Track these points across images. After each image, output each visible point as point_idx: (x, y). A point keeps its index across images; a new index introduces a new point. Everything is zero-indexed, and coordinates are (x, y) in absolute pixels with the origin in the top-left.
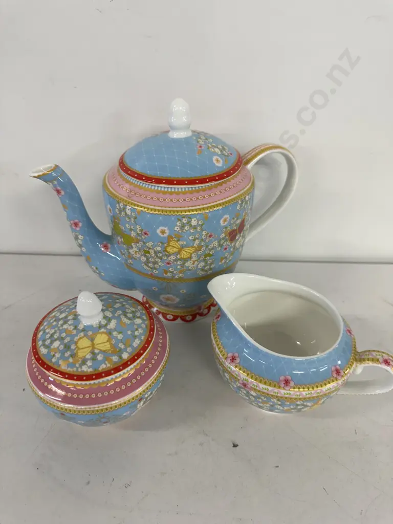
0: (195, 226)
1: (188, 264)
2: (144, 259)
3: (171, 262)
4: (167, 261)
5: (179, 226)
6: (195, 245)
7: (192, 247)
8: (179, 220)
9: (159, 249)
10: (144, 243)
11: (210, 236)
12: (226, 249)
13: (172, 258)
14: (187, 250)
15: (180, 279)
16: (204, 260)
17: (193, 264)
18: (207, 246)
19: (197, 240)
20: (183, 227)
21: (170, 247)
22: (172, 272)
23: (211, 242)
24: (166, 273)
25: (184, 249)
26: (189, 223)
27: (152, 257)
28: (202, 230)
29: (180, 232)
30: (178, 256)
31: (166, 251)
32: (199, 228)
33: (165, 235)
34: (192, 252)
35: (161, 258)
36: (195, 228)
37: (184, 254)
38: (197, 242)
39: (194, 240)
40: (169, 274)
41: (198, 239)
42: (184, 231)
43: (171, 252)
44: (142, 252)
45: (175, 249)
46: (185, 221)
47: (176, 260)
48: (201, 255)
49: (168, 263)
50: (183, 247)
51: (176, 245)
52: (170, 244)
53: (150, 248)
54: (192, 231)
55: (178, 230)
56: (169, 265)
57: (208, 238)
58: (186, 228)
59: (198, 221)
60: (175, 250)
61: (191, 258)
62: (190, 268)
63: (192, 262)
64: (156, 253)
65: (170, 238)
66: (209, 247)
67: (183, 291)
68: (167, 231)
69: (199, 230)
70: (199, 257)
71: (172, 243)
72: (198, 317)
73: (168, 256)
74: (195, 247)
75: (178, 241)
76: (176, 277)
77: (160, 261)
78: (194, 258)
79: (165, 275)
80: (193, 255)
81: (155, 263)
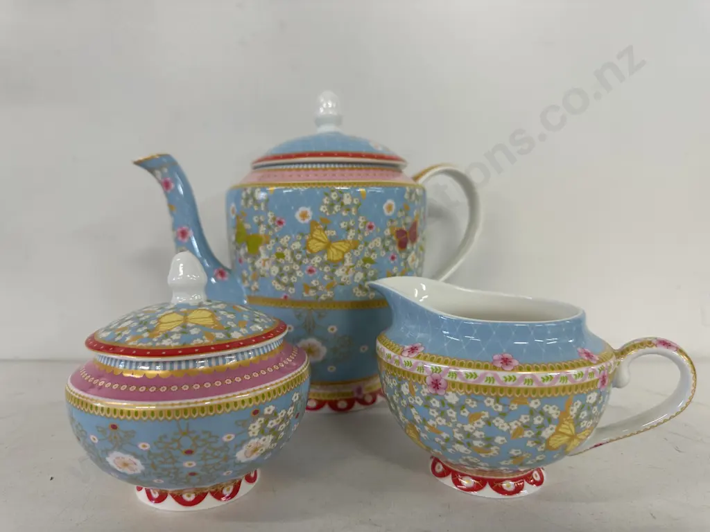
0: (348, 205)
1: (339, 272)
2: (275, 270)
3: (314, 269)
4: (308, 268)
5: (326, 205)
6: (349, 238)
7: (344, 241)
8: (327, 195)
9: (297, 245)
10: (277, 240)
11: (370, 227)
12: (393, 258)
13: (317, 260)
14: (337, 245)
15: (329, 301)
16: (364, 270)
17: (347, 272)
18: (366, 244)
19: (351, 231)
20: (331, 206)
21: (314, 241)
22: (315, 288)
23: (371, 238)
24: (307, 293)
25: (333, 244)
26: (340, 199)
27: (287, 263)
28: (358, 214)
29: (328, 214)
30: (325, 257)
31: (306, 248)
32: (353, 210)
33: (307, 221)
34: (344, 250)
35: (300, 263)
36: (348, 209)
37: (333, 254)
38: (352, 233)
39: (348, 229)
40: (312, 293)
41: (353, 228)
42: (334, 212)
43: (315, 250)
44: (274, 257)
45: (321, 244)
46: (334, 196)
47: (323, 264)
48: (358, 258)
49: (311, 271)
50: (332, 240)
51: (322, 236)
52: (314, 236)
53: (284, 248)
54: (344, 214)
55: (324, 211)
56: (311, 275)
57: (367, 228)
58: (337, 208)
59: (352, 199)
60: (320, 246)
61: (343, 260)
62: (342, 280)
63: (346, 269)
64: (293, 254)
65: (313, 224)
66: (369, 246)
67: (333, 329)
68: (310, 214)
69: (353, 213)
70: (355, 260)
71: (317, 234)
72: (357, 406)
73: (310, 257)
74: (349, 242)
75: (325, 229)
76: (322, 298)
77: (298, 267)
78: (348, 263)
79: (305, 295)
80: (346, 256)
81: (292, 273)
